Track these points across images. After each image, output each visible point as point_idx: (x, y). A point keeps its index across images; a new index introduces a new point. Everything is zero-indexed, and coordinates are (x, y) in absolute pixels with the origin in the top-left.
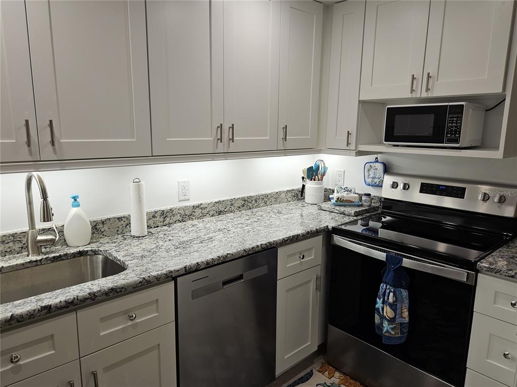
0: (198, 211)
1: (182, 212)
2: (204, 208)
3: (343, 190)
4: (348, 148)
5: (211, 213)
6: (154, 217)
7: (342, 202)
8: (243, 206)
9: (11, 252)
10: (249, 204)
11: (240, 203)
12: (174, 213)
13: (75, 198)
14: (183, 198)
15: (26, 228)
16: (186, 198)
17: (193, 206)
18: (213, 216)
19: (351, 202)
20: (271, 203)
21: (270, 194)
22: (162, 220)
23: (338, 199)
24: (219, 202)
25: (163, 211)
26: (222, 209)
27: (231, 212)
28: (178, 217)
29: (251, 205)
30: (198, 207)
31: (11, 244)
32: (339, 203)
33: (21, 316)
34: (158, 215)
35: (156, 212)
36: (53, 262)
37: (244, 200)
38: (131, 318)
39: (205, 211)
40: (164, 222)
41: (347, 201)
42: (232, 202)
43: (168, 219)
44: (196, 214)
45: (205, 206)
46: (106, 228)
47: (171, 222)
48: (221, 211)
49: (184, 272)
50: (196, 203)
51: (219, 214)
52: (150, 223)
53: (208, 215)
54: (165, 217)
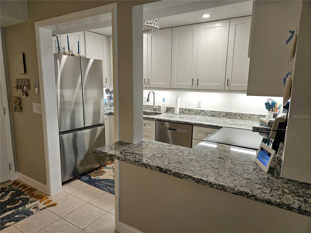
1: (196, 111)
2: (205, 112)
5: (209, 115)
6: (186, 110)
8: (226, 116)
10: (229, 116)
11: (224, 114)
12: (193, 111)
13: (164, 99)
14: (198, 106)
15: (153, 105)
16: (200, 107)
18: (209, 116)
20: (245, 119)
21: (245, 114)
24: (213, 111)
25: (189, 109)
26: (214, 115)
27: (219, 117)
28: (194, 113)
29: (231, 117)
30: (203, 111)
34: (187, 110)
35: (186, 109)
37: (227, 113)
39: (206, 113)
42: (220, 113)
43: (190, 113)
44: (202, 113)
45: (206, 111)
49: (157, 119)
50: (202, 109)
51: (212, 116)
52: (184, 112)
53: (207, 115)
54: (189, 111)
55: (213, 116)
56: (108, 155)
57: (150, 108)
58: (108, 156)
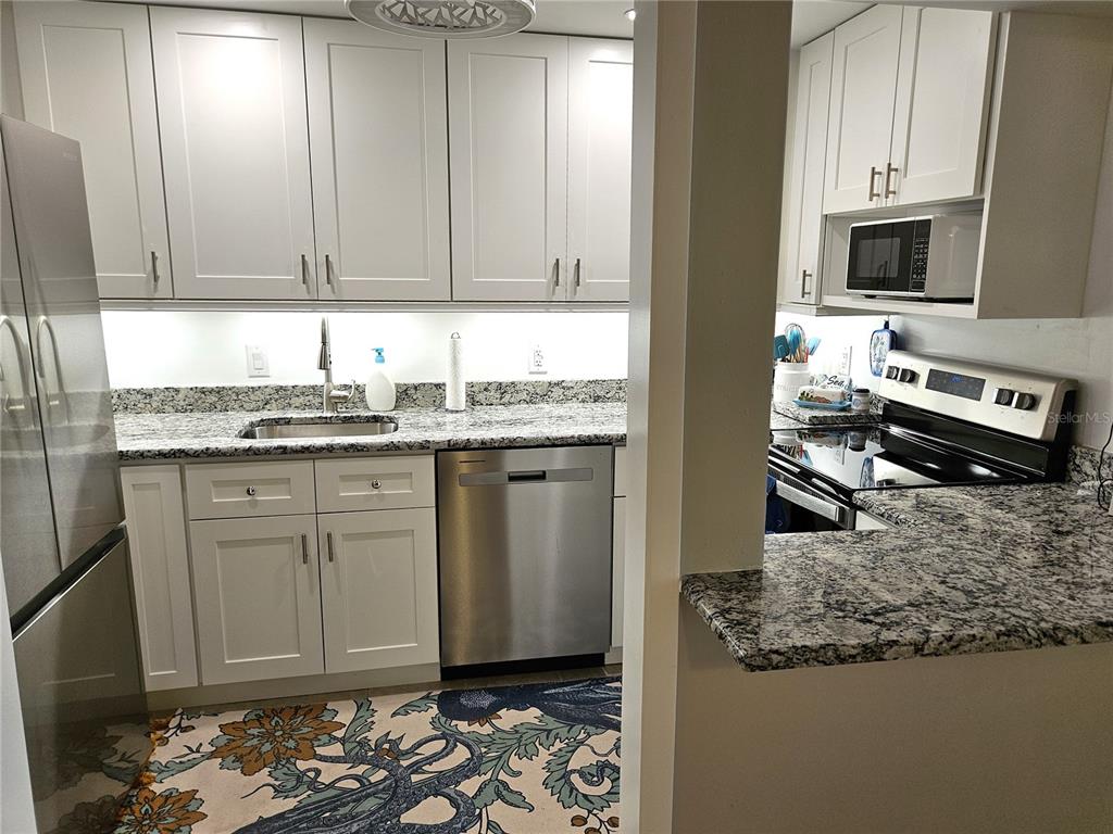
0: (557, 392)
1: (531, 389)
2: (569, 388)
3: (828, 381)
4: (803, 301)
5: (581, 397)
6: (486, 389)
7: (809, 400)
9: (310, 407)
12: (517, 388)
13: (379, 352)
14: (536, 369)
16: (541, 369)
17: (550, 383)
18: (583, 401)
19: (827, 401)
22: (499, 396)
23: (803, 394)
24: (596, 382)
25: (500, 384)
26: (602, 394)
27: (619, 400)
28: (524, 396)
30: (557, 384)
31: (311, 397)
32: (804, 402)
33: (258, 449)
34: (492, 388)
35: (489, 384)
36: (344, 422)
38: (375, 486)
39: (569, 393)
40: (501, 398)
41: (818, 399)
42: (620, 385)
43: (507, 397)
44: (554, 395)
45: (570, 385)
46: (419, 395)
47: (512, 400)
48: (598, 397)
49: (446, 447)
50: (555, 378)
51: (595, 401)
52: (480, 397)
53: (574, 399)
54: (503, 392)
55: (597, 399)
56: (854, 652)
57: (296, 401)
58: (854, 657)
